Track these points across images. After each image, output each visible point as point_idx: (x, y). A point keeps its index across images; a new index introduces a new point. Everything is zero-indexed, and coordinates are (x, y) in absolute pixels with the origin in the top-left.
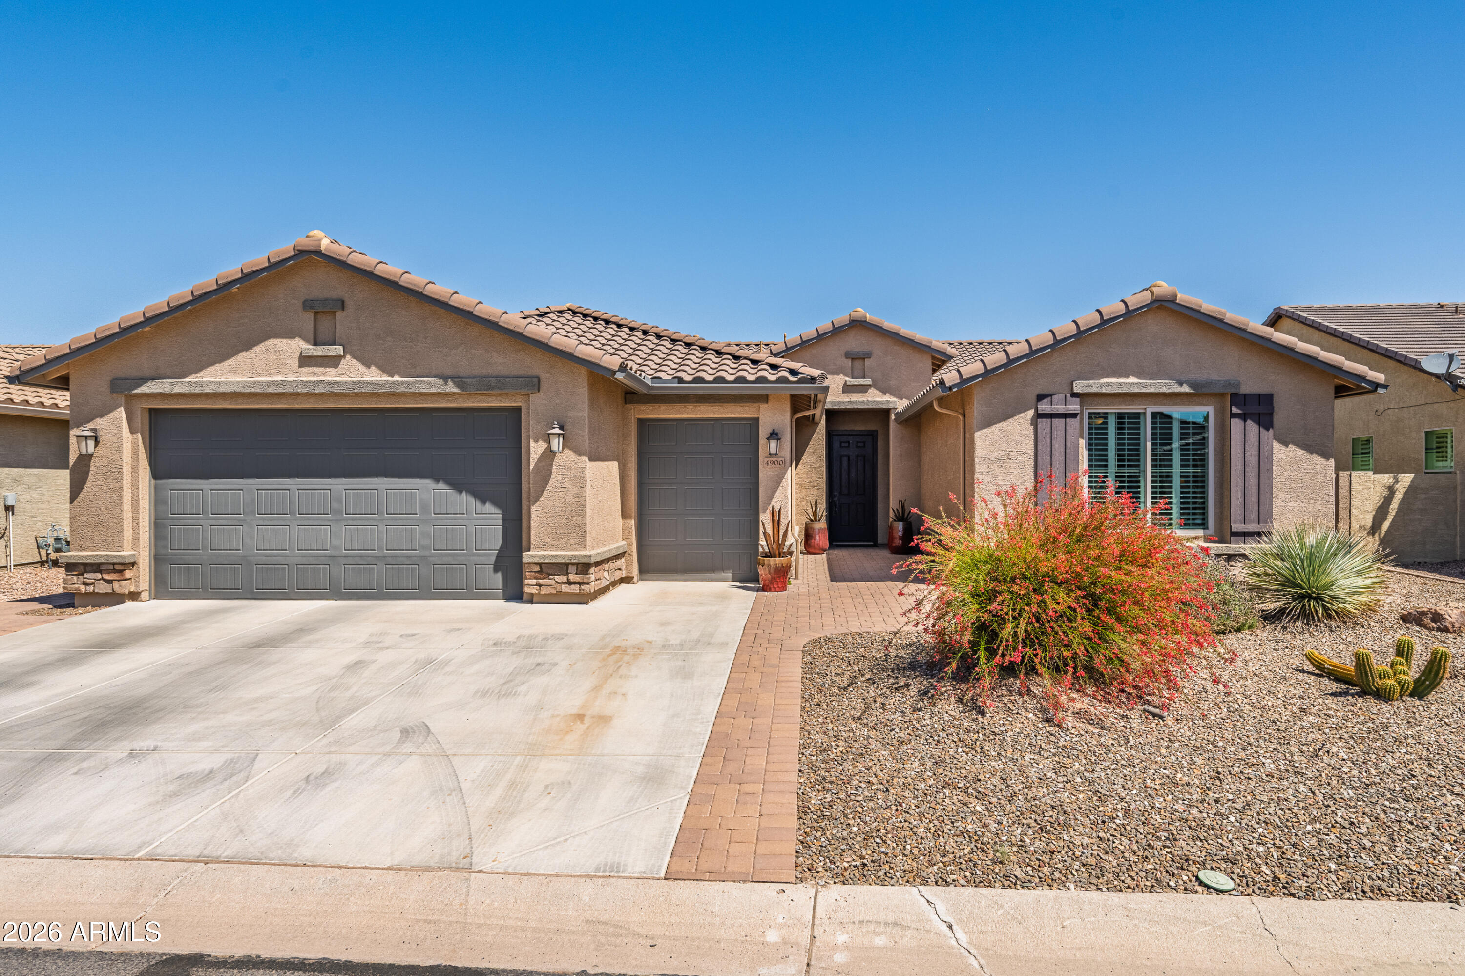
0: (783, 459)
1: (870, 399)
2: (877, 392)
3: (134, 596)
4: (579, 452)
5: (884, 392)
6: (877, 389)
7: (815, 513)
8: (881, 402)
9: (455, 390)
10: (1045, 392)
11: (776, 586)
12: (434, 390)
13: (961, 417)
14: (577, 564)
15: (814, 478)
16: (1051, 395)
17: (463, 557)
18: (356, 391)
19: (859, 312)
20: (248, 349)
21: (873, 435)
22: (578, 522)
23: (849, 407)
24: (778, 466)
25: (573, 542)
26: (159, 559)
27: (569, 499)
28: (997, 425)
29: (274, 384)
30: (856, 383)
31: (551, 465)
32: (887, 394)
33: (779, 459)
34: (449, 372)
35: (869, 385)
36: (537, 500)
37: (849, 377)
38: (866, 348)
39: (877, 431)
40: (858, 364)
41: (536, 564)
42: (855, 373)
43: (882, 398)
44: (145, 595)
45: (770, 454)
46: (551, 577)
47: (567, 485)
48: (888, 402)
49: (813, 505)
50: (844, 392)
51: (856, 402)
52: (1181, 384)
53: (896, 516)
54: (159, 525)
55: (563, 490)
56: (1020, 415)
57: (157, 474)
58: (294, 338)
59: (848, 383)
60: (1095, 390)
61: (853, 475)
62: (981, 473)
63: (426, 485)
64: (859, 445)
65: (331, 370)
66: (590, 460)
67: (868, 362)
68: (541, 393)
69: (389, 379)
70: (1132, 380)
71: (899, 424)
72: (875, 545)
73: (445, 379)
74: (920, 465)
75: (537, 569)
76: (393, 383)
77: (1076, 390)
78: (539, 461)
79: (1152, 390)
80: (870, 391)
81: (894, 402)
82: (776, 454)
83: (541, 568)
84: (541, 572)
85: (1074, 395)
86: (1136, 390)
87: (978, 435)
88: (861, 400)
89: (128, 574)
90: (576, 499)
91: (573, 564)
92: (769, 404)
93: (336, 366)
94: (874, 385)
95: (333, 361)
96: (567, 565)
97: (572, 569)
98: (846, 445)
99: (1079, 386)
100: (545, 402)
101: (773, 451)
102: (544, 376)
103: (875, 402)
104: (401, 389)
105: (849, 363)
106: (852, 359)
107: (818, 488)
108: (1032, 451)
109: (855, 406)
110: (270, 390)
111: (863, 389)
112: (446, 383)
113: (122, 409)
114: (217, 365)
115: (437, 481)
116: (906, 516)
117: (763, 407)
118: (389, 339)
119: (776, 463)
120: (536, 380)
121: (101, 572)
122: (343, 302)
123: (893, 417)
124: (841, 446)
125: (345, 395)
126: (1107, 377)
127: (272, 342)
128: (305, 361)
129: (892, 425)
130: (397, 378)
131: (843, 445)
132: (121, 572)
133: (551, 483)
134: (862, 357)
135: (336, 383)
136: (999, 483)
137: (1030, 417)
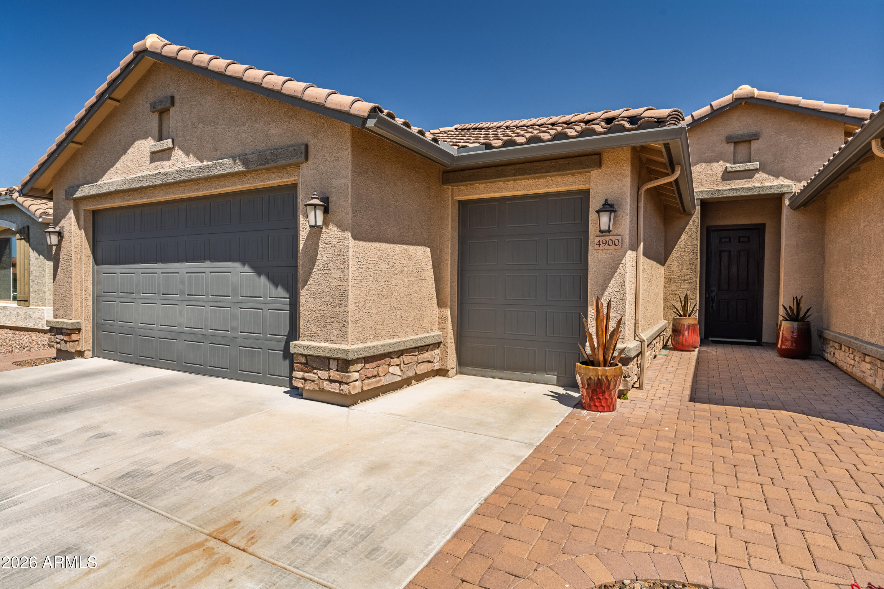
0: (620, 238)
1: (756, 185)
2: (765, 176)
3: (81, 354)
4: (342, 228)
5: (777, 176)
6: (767, 173)
7: (684, 307)
8: (771, 187)
9: (241, 168)
11: (597, 404)
12: (227, 171)
14: (338, 359)
15: (685, 272)
17: (260, 341)
18: (178, 179)
19: (745, 89)
20: (125, 153)
21: (760, 229)
22: (340, 310)
23: (730, 195)
24: (613, 247)
25: (336, 333)
26: (97, 327)
27: (333, 283)
29: (135, 180)
30: (738, 169)
31: (318, 243)
32: (781, 178)
33: (613, 238)
34: (238, 151)
35: (756, 170)
36: (305, 283)
37: (730, 163)
38: (754, 129)
39: (764, 225)
40: (742, 149)
41: (302, 355)
42: (739, 158)
43: (773, 182)
44: (88, 354)
45: (601, 231)
46: (315, 371)
47: (331, 266)
48: (780, 186)
49: (683, 300)
50: (723, 179)
51: (738, 189)
53: (788, 314)
54: (97, 299)
55: (327, 272)
57: (97, 261)
58: (146, 138)
59: (729, 170)
61: (734, 270)
63: (235, 267)
64: (742, 239)
65: (167, 163)
66: (355, 238)
67: (755, 145)
68: (310, 162)
69: (201, 164)
71: (794, 210)
72: (759, 344)
73: (234, 158)
74: (823, 257)
75: (303, 360)
76: (200, 168)
78: (307, 239)
80: (756, 176)
81: (789, 186)
82: (609, 231)
83: (307, 360)
84: (306, 364)
88: (745, 186)
89: (74, 337)
90: (339, 283)
91: (334, 359)
92: (604, 169)
93: (169, 159)
94: (763, 168)
95: (167, 154)
96: (329, 359)
97: (333, 365)
98: (727, 240)
100: (312, 172)
101: (604, 227)
102: (312, 142)
103: (762, 187)
104: (206, 173)
105: (731, 148)
106: (735, 143)
107: (690, 282)
109: (737, 194)
110: (133, 186)
111: (749, 174)
112: (235, 161)
113: (72, 211)
114: (111, 169)
115: (244, 264)
116: (802, 314)
117: (595, 173)
118: (200, 126)
119: (610, 243)
120: (303, 147)
121: (62, 334)
122: (172, 99)
123: (787, 202)
124: (721, 242)
127: (138, 143)
128: (156, 156)
129: (786, 212)
130: (205, 163)
131: (723, 240)
132: (69, 335)
133: (317, 263)
134: (747, 139)
135: (167, 174)
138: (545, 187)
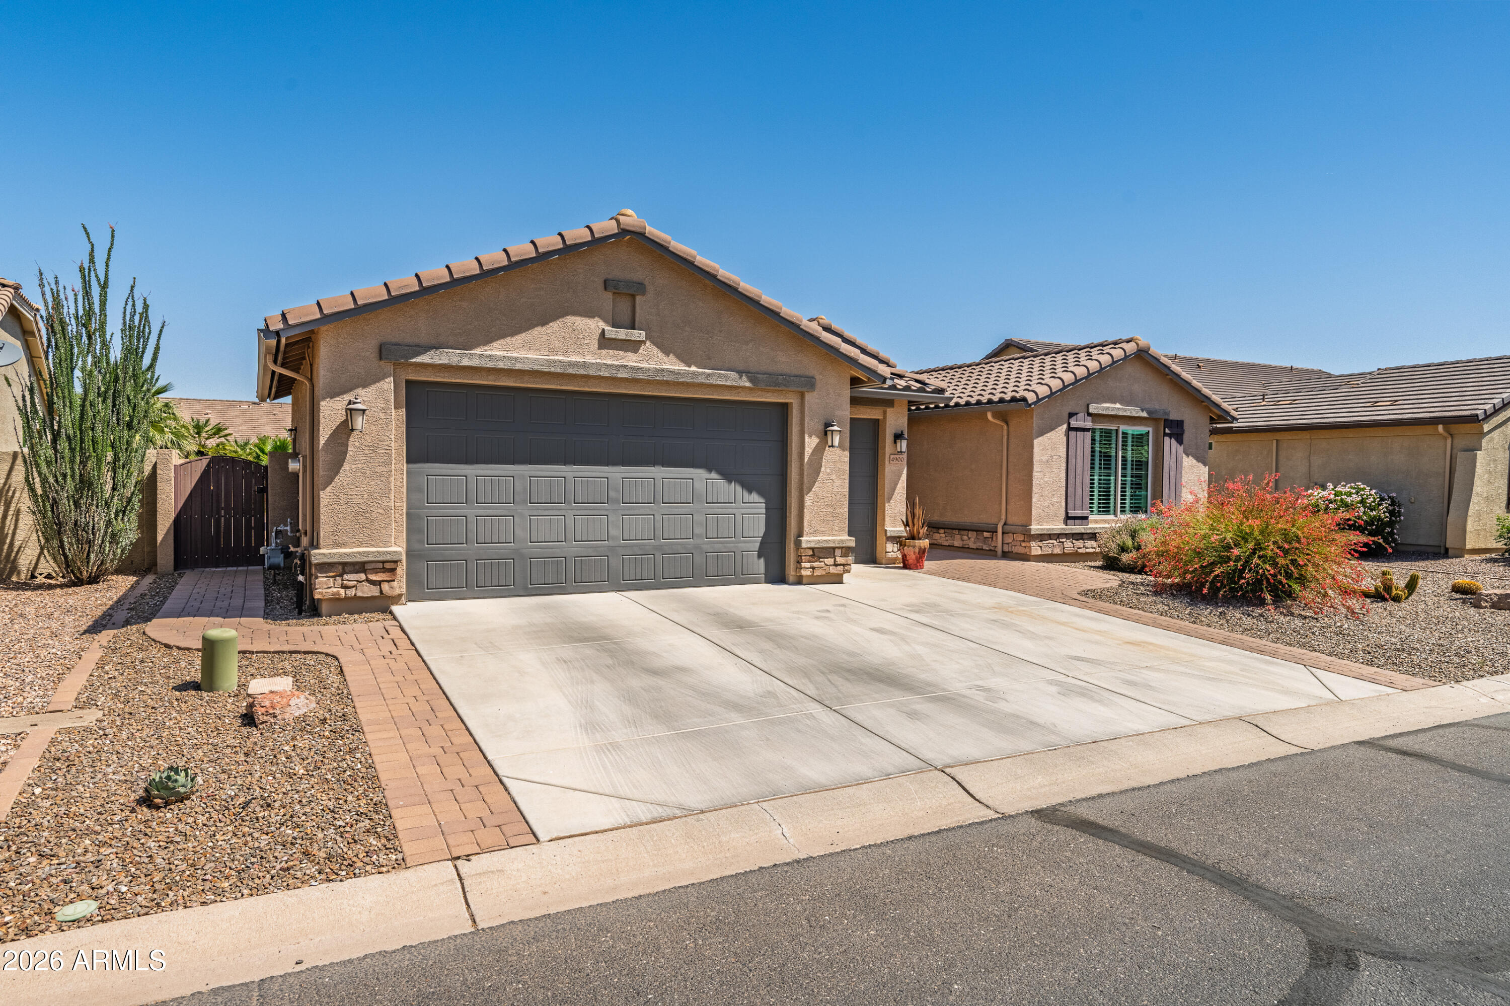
0: (904, 456)
9: (748, 384)
10: (1074, 411)
12: (729, 383)
13: (1005, 427)
14: (842, 548)
16: (1076, 414)
17: (732, 545)
18: (658, 378)
20: (544, 323)
22: (841, 511)
24: (900, 462)
25: (837, 528)
26: (409, 556)
27: (835, 490)
28: (1046, 435)
29: (575, 364)
31: (822, 458)
33: (901, 457)
34: (741, 367)
36: (810, 490)
41: (810, 548)
44: (404, 598)
46: (821, 560)
47: (834, 477)
52: (1143, 411)
55: (830, 481)
56: (1059, 428)
58: (594, 317)
60: (1100, 412)
62: (1037, 472)
63: (700, 474)
65: (631, 355)
68: (815, 393)
69: (687, 368)
70: (1118, 406)
73: (740, 373)
75: (811, 553)
76: (691, 373)
77: (1091, 411)
78: (812, 454)
79: (1128, 414)
83: (813, 552)
84: (813, 556)
85: (1089, 414)
86: (1121, 413)
87: (1036, 441)
90: (840, 490)
91: (838, 548)
92: (894, 408)
93: (636, 351)
95: (633, 346)
96: (834, 549)
97: (838, 552)
99: (1093, 409)
100: (817, 401)
101: (903, 449)
102: (818, 377)
104: (701, 380)
108: (1065, 456)
110: (571, 371)
112: (741, 377)
113: (389, 379)
115: (710, 470)
117: (889, 411)
118: (687, 328)
119: (899, 460)
120: (811, 380)
121: (364, 571)
122: (642, 286)
125: (648, 382)
126: (1106, 402)
127: (570, 319)
128: (605, 342)
130: (693, 368)
133: (821, 474)
135: (641, 369)
136: (1046, 480)
137: (1064, 430)
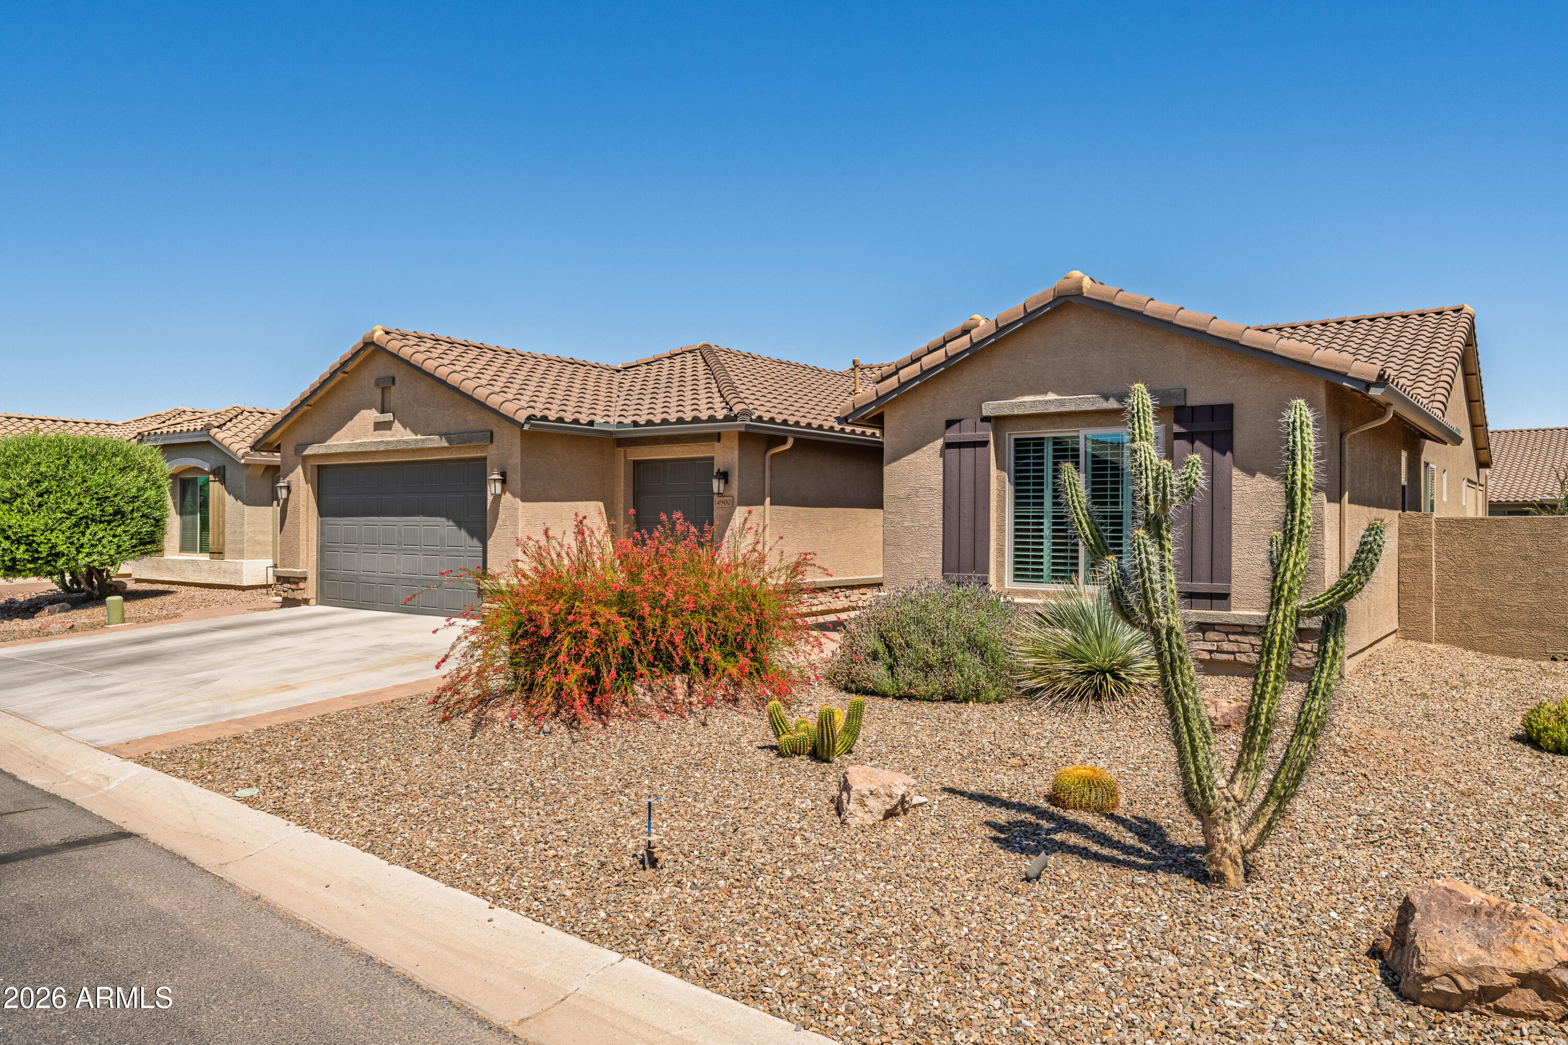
0: (731, 498)
3: (306, 602)
4: (514, 495)
9: (446, 445)
10: (955, 417)
12: (436, 445)
16: (959, 421)
18: (398, 448)
20: (351, 419)
24: (729, 502)
26: (322, 576)
27: (509, 536)
28: (906, 458)
29: (361, 444)
31: (499, 506)
33: (728, 499)
34: (445, 430)
36: (491, 536)
44: (313, 602)
45: (720, 494)
47: (507, 523)
52: (1106, 398)
54: (322, 550)
55: (505, 526)
56: (929, 446)
57: (322, 513)
58: (371, 409)
60: (1006, 412)
63: (444, 521)
65: (388, 432)
66: (523, 501)
68: (494, 444)
69: (414, 437)
70: (1051, 396)
73: (440, 435)
76: (416, 440)
77: (985, 413)
78: (492, 502)
79: (1072, 408)
82: (724, 493)
85: (986, 419)
86: (1052, 409)
89: (302, 585)
92: (722, 442)
93: (390, 429)
95: (389, 425)
99: (990, 408)
100: (496, 451)
102: (494, 431)
104: (420, 445)
108: (941, 487)
110: (360, 449)
112: (441, 438)
113: (300, 466)
114: (338, 432)
115: (448, 519)
117: (718, 446)
118: (416, 405)
119: (726, 502)
120: (489, 434)
121: (289, 582)
122: (393, 379)
125: (392, 451)
126: (1023, 394)
127: (363, 412)
128: (379, 426)
130: (419, 437)
132: (297, 583)
133: (499, 520)
135: (389, 442)
136: (906, 524)
137: (939, 447)
138: (691, 453)
